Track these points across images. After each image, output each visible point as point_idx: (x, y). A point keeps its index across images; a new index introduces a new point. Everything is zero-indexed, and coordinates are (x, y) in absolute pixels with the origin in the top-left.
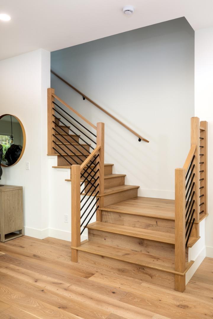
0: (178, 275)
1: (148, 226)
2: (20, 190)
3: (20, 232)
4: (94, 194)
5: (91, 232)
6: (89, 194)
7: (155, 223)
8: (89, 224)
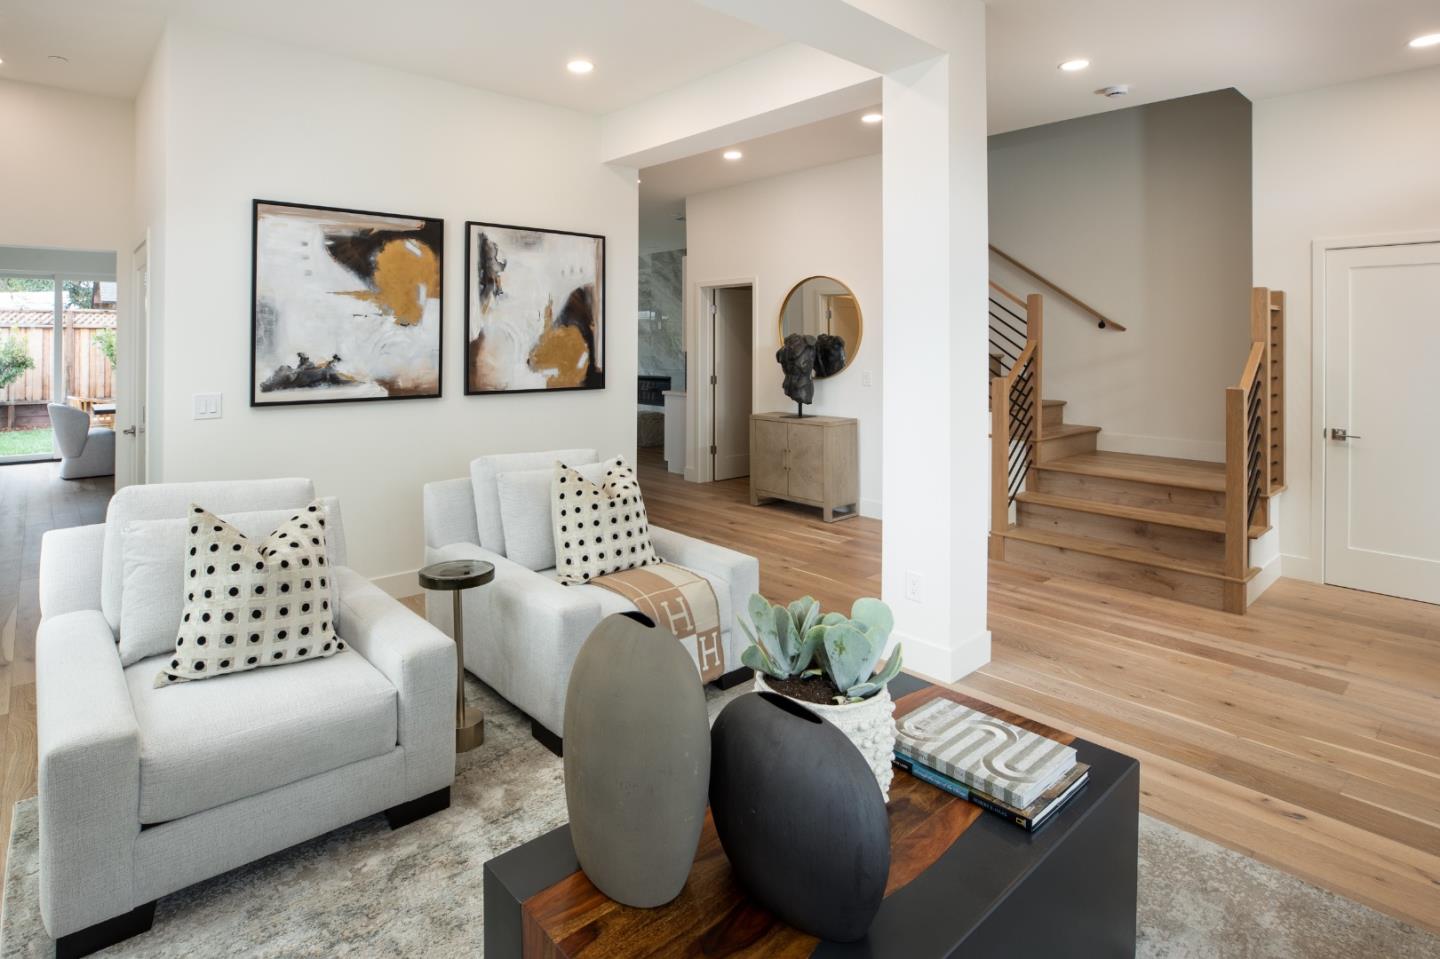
0: (1232, 582)
1: (1148, 503)
2: (853, 425)
3: (851, 509)
4: (1024, 439)
5: (1025, 508)
6: (1017, 438)
7: (1167, 497)
8: (1018, 492)
